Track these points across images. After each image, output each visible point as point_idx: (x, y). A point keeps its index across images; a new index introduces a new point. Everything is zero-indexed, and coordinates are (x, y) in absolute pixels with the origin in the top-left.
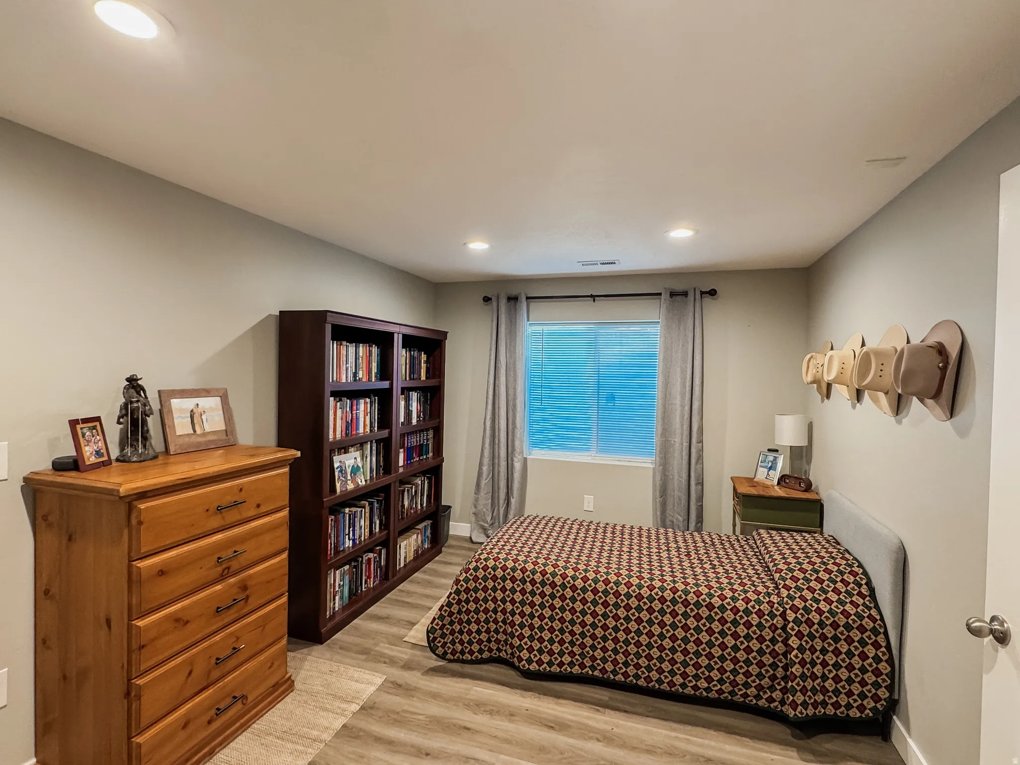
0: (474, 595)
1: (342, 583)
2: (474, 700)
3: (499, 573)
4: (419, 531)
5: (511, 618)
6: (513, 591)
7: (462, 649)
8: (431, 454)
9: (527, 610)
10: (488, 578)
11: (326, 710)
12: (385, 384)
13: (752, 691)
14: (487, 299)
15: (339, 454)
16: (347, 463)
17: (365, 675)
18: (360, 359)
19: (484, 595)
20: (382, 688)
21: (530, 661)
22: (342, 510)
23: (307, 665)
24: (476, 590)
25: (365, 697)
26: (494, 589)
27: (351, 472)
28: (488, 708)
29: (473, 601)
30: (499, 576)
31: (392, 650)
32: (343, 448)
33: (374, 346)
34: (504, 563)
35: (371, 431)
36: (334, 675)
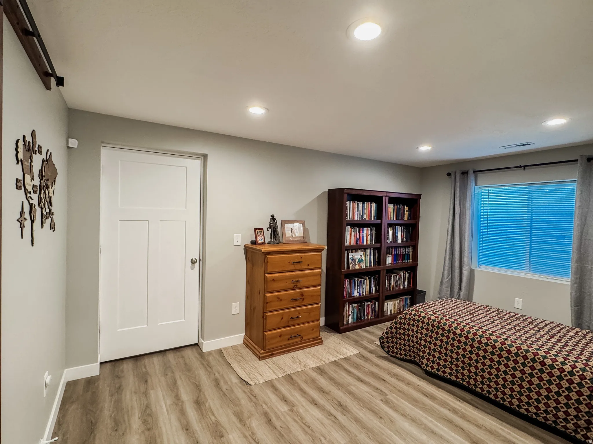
0: (403, 326)
1: (353, 311)
2: (393, 373)
3: (417, 318)
4: (401, 300)
5: (420, 341)
6: (422, 328)
7: (397, 351)
8: (411, 260)
9: (428, 339)
10: (411, 319)
11: (331, 354)
12: (379, 221)
13: (570, 425)
14: (449, 175)
15: (352, 252)
16: (356, 257)
17: (352, 349)
18: (365, 209)
19: (408, 327)
20: (356, 355)
21: (427, 365)
22: (354, 278)
23: (331, 338)
24: (404, 324)
25: (347, 355)
26: (413, 325)
27: (358, 261)
28: (399, 378)
29: (402, 329)
30: (416, 319)
31: (368, 344)
32: (354, 249)
33: (373, 203)
34: (420, 313)
35: (370, 243)
36: (340, 345)
